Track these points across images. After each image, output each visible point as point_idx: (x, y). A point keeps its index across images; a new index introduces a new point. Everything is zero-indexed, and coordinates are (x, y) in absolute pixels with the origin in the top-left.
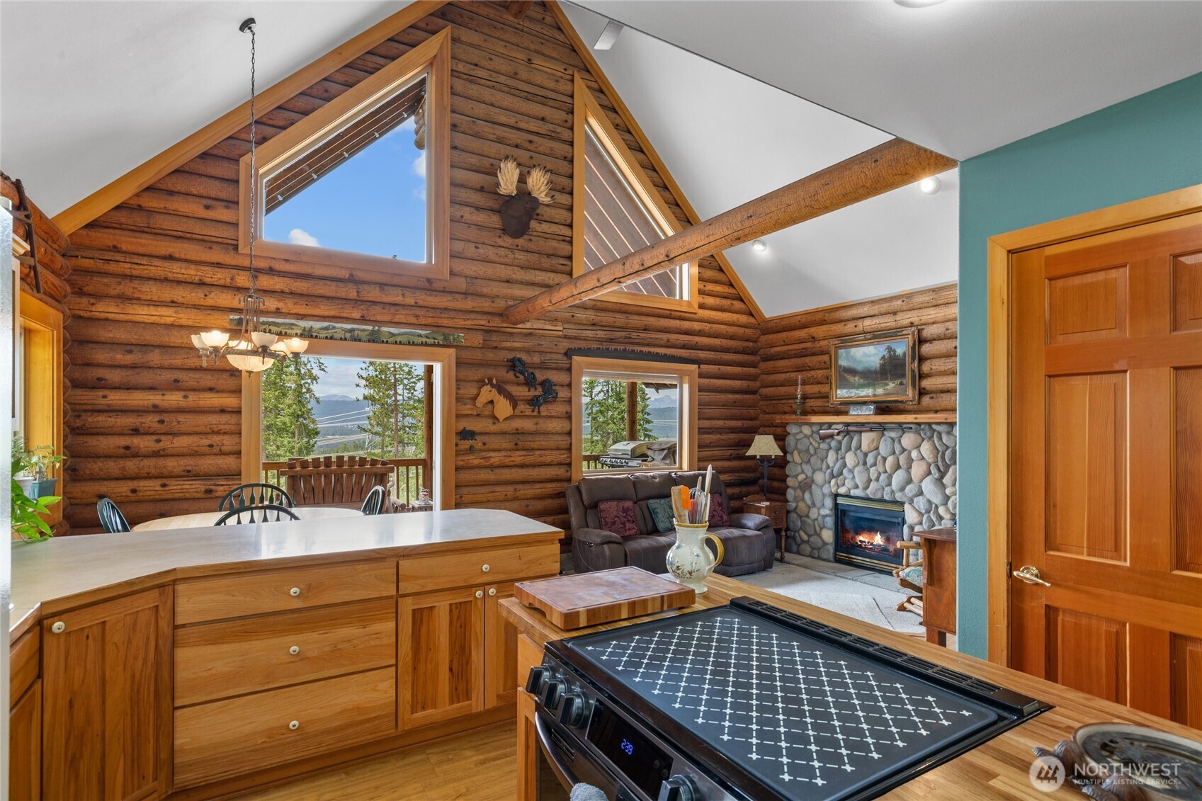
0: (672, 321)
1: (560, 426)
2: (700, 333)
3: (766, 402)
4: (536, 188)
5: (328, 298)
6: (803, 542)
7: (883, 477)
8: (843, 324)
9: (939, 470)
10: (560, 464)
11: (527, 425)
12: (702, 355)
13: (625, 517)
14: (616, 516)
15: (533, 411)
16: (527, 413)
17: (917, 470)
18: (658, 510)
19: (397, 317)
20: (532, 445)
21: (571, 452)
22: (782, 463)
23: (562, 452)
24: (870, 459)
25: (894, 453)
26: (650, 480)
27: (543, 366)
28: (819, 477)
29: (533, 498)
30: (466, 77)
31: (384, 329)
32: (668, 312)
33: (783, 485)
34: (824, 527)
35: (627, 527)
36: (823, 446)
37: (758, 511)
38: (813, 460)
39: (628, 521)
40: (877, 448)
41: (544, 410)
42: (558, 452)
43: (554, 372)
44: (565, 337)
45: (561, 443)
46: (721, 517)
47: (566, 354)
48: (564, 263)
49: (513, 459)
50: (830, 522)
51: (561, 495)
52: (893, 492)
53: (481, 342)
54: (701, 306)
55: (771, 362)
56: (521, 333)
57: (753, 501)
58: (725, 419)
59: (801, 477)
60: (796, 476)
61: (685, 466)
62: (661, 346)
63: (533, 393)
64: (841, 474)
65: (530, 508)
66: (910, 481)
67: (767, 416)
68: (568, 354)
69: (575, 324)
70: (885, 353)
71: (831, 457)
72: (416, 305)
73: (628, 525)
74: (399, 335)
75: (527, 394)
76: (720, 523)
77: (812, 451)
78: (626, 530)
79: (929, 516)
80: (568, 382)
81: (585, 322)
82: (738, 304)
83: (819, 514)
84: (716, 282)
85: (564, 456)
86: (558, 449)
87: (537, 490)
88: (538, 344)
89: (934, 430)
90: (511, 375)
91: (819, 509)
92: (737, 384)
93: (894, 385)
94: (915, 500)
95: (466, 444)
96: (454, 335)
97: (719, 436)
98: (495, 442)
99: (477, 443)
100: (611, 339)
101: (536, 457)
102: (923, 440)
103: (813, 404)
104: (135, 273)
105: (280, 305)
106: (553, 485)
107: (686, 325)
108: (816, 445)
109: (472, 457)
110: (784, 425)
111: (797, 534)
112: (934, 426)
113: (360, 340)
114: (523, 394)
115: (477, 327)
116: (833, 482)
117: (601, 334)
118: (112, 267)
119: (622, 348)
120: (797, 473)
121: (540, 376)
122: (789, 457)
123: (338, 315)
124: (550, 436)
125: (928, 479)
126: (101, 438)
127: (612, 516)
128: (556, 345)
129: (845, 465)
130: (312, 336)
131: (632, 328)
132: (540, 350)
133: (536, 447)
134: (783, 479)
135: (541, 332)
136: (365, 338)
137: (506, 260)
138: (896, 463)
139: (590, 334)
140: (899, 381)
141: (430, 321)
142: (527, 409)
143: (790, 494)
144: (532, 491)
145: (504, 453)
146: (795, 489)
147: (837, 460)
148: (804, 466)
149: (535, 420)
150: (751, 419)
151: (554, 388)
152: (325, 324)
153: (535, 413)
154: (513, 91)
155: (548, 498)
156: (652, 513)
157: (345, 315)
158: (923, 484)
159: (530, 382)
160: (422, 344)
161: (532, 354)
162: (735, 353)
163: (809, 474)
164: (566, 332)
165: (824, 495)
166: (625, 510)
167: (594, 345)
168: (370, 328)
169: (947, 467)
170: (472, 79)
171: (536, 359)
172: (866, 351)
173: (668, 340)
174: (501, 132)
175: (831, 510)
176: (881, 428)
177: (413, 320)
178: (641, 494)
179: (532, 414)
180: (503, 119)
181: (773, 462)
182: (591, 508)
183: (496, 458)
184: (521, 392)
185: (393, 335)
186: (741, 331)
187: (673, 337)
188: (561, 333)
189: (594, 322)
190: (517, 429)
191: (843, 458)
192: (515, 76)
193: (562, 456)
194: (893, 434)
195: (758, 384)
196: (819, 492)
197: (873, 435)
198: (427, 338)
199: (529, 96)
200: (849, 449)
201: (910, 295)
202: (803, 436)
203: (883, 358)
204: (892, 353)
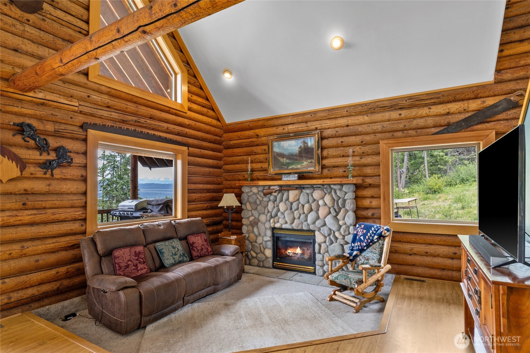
0: (170, 115)
1: (76, 187)
2: (189, 127)
3: (227, 174)
6: (253, 257)
7: (302, 216)
8: (276, 128)
9: (335, 211)
10: (75, 220)
11: (39, 186)
12: (191, 141)
13: (137, 260)
14: (129, 260)
15: (45, 174)
16: (37, 176)
17: (322, 212)
18: (164, 251)
20: (44, 204)
21: (86, 209)
22: (239, 210)
23: (77, 209)
24: (295, 206)
25: (308, 202)
26: (157, 228)
27: (57, 134)
28: (263, 218)
29: (44, 253)
32: (168, 109)
33: (239, 224)
34: (266, 248)
35: (139, 268)
36: (265, 199)
37: (229, 242)
38: (259, 208)
39: (140, 262)
40: (298, 200)
41: (57, 172)
42: (73, 209)
43: (69, 141)
44: (81, 112)
45: (76, 201)
46: (207, 249)
47: (81, 127)
50: (270, 244)
51: (76, 246)
52: (308, 225)
54: (190, 109)
55: (231, 150)
56: (31, 102)
57: (224, 236)
58: (203, 184)
59: (251, 218)
60: (248, 218)
61: (179, 215)
62: (162, 132)
63: (45, 157)
64: (276, 215)
65: (41, 262)
66: (318, 218)
67: (228, 182)
68: (84, 127)
69: (91, 103)
70: (302, 145)
71: (270, 205)
73: (140, 266)
75: (39, 157)
76: (207, 253)
77: (258, 202)
78: (138, 271)
79: (330, 238)
80: (83, 151)
81: (100, 104)
82: (211, 113)
83: (263, 240)
84: (198, 95)
85: (79, 213)
86: (72, 207)
87: (50, 244)
88: (52, 114)
89: (332, 188)
90: (18, 139)
91: (263, 237)
92: (210, 161)
94: (322, 229)
97: (200, 195)
100: (123, 121)
101: (49, 215)
102: (326, 194)
103: (257, 175)
106: (67, 239)
107: (180, 120)
108: (261, 199)
110: (240, 188)
111: (249, 253)
112: (332, 186)
114: (33, 157)
116: (272, 220)
117: (115, 115)
119: (133, 129)
120: (249, 216)
121: (53, 143)
122: (243, 207)
124: (65, 196)
125: (329, 216)
127: (125, 260)
128: (71, 118)
129: (279, 210)
131: (141, 115)
132: (54, 119)
133: (48, 206)
134: (240, 220)
135: (55, 104)
137: (13, 29)
138: (310, 208)
139: (105, 114)
140: (310, 161)
142: (39, 172)
143: (245, 229)
144: (44, 246)
146: (247, 226)
147: (274, 207)
148: (253, 212)
149: (47, 182)
150: (219, 184)
151: (69, 154)
153: (48, 175)
155: (62, 250)
156: (159, 253)
158: (326, 220)
159: (42, 147)
161: (45, 122)
162: (209, 142)
163: (257, 216)
164: (81, 108)
165: (266, 229)
166: (137, 254)
167: (109, 123)
169: (340, 209)
171: (50, 127)
172: (290, 144)
173: (168, 128)
175: (270, 237)
176: (301, 188)
178: (150, 239)
179: (44, 176)
181: (234, 210)
182: (104, 256)
184: (31, 155)
186: (213, 129)
187: (171, 127)
188: (77, 108)
189: (109, 105)
190: (25, 190)
191: (278, 206)
193: (78, 213)
194: (308, 191)
195: (222, 162)
196: (263, 227)
197: (296, 192)
200: (281, 200)
201: (315, 113)
202: (252, 193)
203: (300, 147)
204: (306, 145)
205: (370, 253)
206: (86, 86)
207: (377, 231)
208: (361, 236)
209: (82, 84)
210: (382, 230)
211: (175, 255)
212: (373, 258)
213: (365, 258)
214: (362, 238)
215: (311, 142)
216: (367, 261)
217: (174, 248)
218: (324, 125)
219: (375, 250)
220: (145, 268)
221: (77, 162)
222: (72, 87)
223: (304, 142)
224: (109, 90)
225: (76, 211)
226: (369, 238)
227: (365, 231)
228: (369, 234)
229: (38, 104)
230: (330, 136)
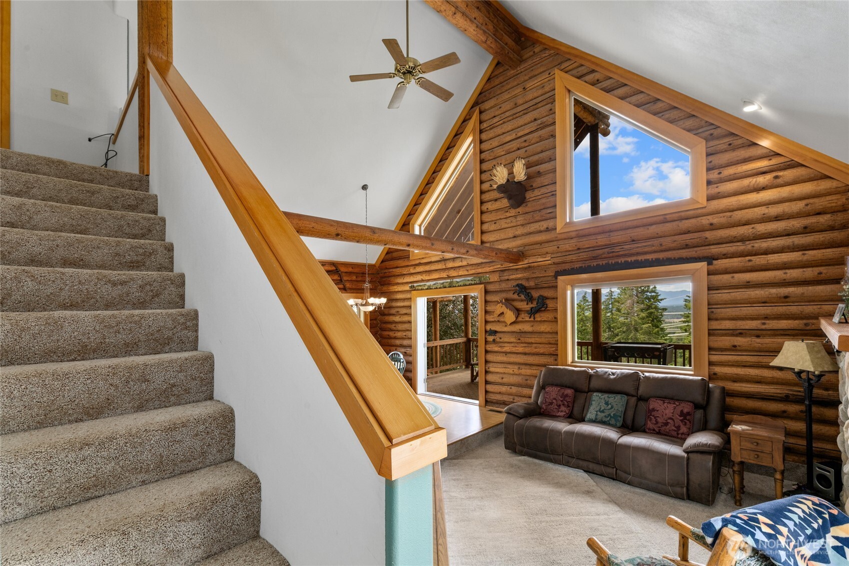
0: (667, 224)
1: (550, 327)
2: (712, 227)
4: (518, 173)
5: (436, 270)
10: (551, 354)
11: (527, 327)
12: (717, 249)
13: (562, 401)
14: (555, 399)
15: (530, 318)
16: (525, 320)
19: (460, 272)
20: (530, 340)
21: (557, 347)
23: (553, 346)
27: (537, 288)
29: (531, 376)
30: (489, 128)
31: (454, 280)
39: (563, 405)
41: (538, 317)
42: (550, 345)
43: (545, 290)
44: (554, 263)
45: (551, 339)
48: (550, 211)
49: (517, 348)
53: (498, 278)
54: (712, 197)
56: (523, 268)
62: (654, 252)
68: (556, 276)
72: (468, 265)
74: (460, 282)
75: (526, 306)
78: (559, 411)
80: (555, 296)
81: (570, 249)
85: (553, 349)
87: (533, 370)
88: (533, 273)
90: (516, 296)
92: (789, 273)
95: (490, 338)
96: (484, 277)
98: (506, 338)
99: (497, 337)
100: (593, 257)
101: (532, 348)
104: (390, 275)
105: (422, 277)
107: (689, 223)
109: (495, 346)
113: (446, 287)
115: (497, 269)
117: (583, 255)
118: (386, 275)
119: (604, 263)
121: (535, 294)
123: (439, 277)
124: (544, 334)
126: (385, 332)
127: (551, 397)
128: (545, 271)
130: (430, 289)
132: (535, 276)
133: (533, 342)
135: (535, 264)
136: (447, 286)
137: (512, 224)
139: (574, 257)
141: (473, 272)
144: (530, 370)
145: (513, 345)
149: (532, 324)
151: (545, 301)
152: (434, 282)
153: (532, 319)
154: (515, 117)
157: (442, 277)
159: (530, 299)
160: (469, 285)
161: (530, 280)
164: (553, 260)
166: (565, 396)
167: (577, 265)
168: (449, 281)
170: (492, 127)
171: (532, 284)
174: (507, 147)
177: (467, 273)
179: (530, 320)
180: (508, 138)
183: (507, 348)
184: (523, 306)
185: (458, 282)
187: (669, 240)
188: (550, 261)
189: (578, 247)
190: (520, 330)
192: (516, 105)
198: (472, 281)
199: (525, 112)
206: (556, 239)
209: (554, 239)
211: (603, 412)
217: (607, 404)
220: (565, 412)
221: (552, 306)
222: (547, 245)
224: (577, 232)
225: (551, 348)
229: (526, 268)
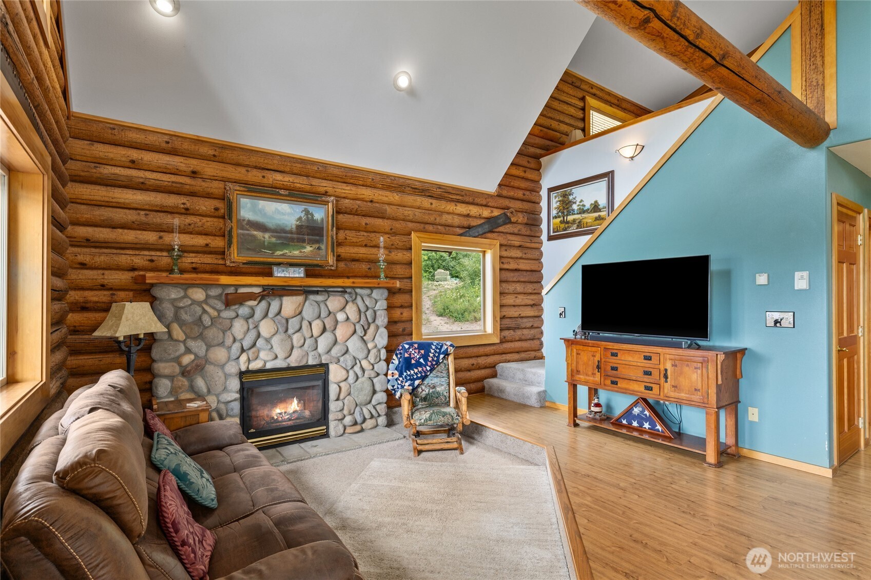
3: (86, 250)
7: (308, 342)
8: (244, 169)
9: (363, 328)
17: (341, 332)
24: (294, 324)
25: (320, 317)
28: (218, 354)
34: (228, 415)
36: (229, 314)
38: (208, 333)
40: (301, 313)
50: (236, 407)
52: (319, 355)
59: (187, 359)
60: (176, 359)
64: (253, 346)
66: (336, 342)
70: (303, 215)
71: (239, 327)
77: (207, 320)
79: (354, 371)
83: (219, 402)
89: (356, 294)
91: (217, 396)
93: (311, 249)
94: (342, 359)
102: (347, 302)
103: (200, 260)
108: (214, 313)
112: (358, 291)
116: (244, 358)
120: (177, 354)
125: (355, 337)
129: (259, 335)
138: (322, 326)
140: (317, 246)
143: (162, 386)
146: (171, 377)
147: (248, 330)
148: (191, 344)
158: (349, 343)
163: (202, 352)
165: (227, 376)
169: (369, 324)
172: (279, 208)
175: (236, 393)
176: (306, 292)
191: (256, 327)
194: (319, 298)
196: (220, 374)
197: (300, 299)
200: (266, 315)
201: (325, 165)
202: (190, 302)
203: (300, 219)
204: (310, 216)
205: (436, 379)
207: (440, 349)
208: (420, 358)
210: (446, 347)
212: (441, 383)
213: (429, 386)
214: (422, 360)
215: (319, 214)
216: (433, 390)
218: (340, 190)
219: (442, 373)
223: (307, 212)
226: (433, 360)
227: (422, 352)
228: (431, 355)
230: (348, 210)
